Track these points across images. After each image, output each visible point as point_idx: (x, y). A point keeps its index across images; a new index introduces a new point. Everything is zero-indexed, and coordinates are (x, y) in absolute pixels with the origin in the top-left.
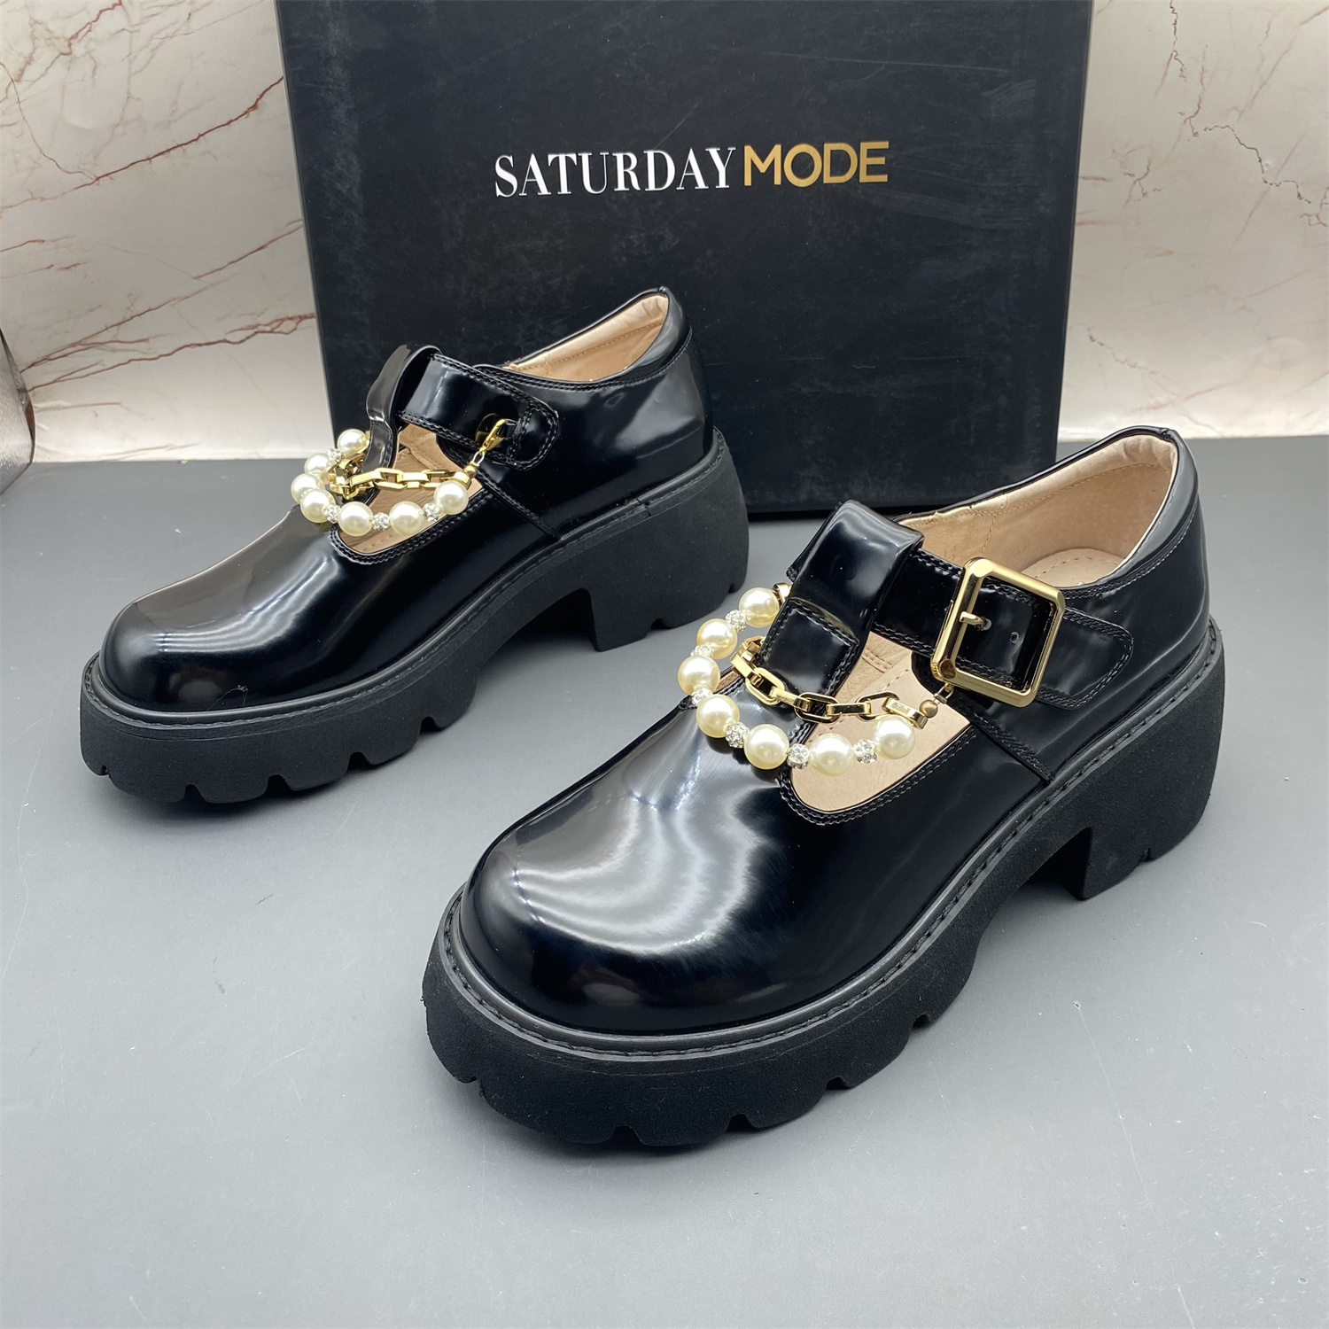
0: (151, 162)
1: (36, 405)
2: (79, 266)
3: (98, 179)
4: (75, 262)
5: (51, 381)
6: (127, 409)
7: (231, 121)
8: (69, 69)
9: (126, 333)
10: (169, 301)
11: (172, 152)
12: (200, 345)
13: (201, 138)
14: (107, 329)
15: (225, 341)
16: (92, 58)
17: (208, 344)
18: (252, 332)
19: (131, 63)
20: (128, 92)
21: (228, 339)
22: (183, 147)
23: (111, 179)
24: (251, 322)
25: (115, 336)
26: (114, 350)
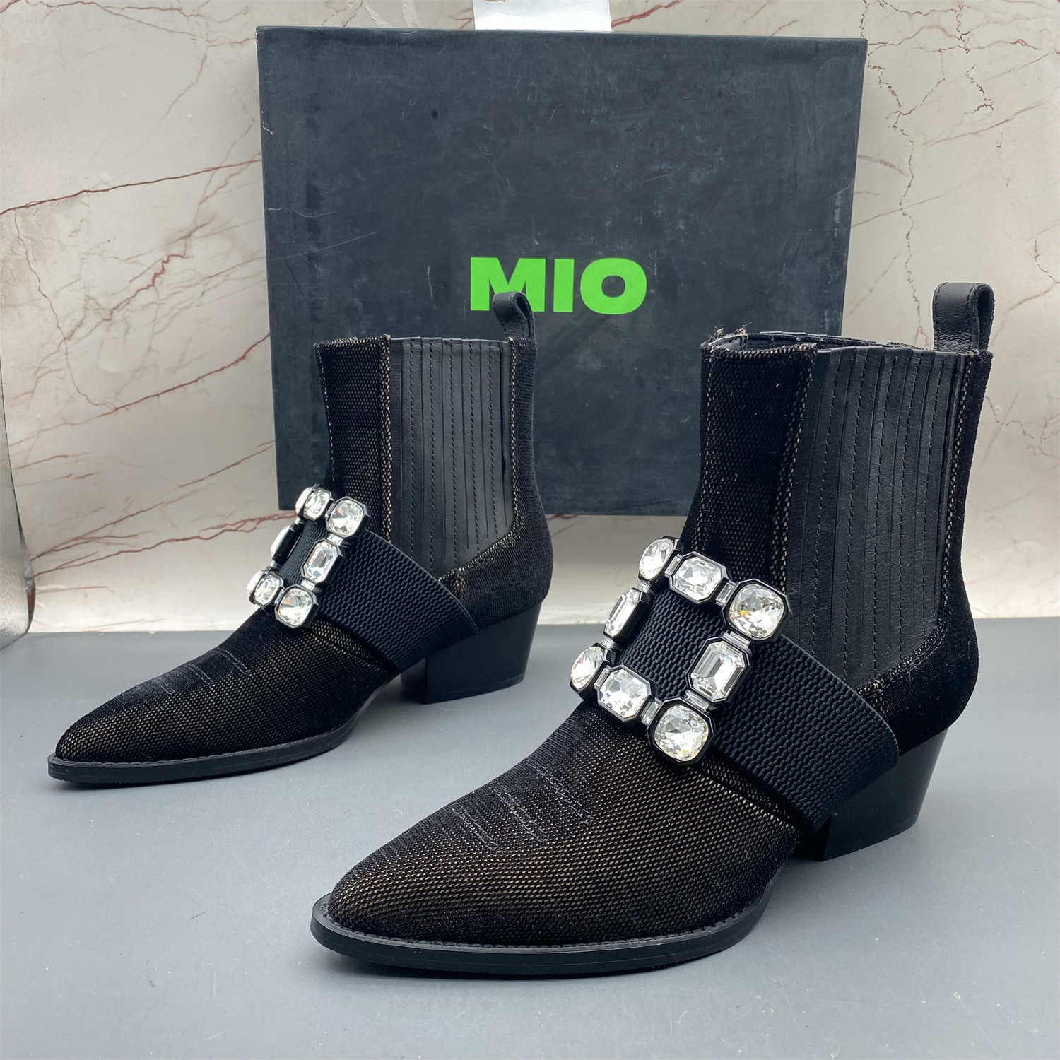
0: (159, 398)
1: (39, 588)
2: (91, 476)
3: (117, 409)
4: (89, 473)
5: (54, 568)
6: (112, 591)
7: (224, 368)
8: (108, 330)
9: (121, 530)
10: (158, 504)
11: (176, 390)
12: (178, 540)
13: (200, 380)
14: (105, 526)
15: (198, 537)
16: (126, 322)
17: (184, 540)
18: (220, 530)
19: (154, 326)
20: (150, 347)
21: (201, 536)
22: (186, 386)
23: (127, 409)
24: (220, 522)
25: (111, 532)
26: (108, 544)
